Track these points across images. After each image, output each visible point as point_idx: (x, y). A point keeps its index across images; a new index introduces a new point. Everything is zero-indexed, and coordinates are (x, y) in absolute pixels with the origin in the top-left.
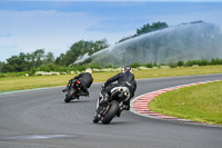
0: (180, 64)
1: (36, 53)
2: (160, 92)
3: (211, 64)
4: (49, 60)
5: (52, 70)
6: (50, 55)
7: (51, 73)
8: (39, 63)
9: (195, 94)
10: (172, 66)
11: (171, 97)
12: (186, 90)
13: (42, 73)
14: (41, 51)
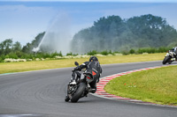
0: (132, 52)
1: (5, 42)
2: (115, 76)
3: (159, 52)
4: (17, 49)
5: (20, 57)
6: (18, 44)
7: (18, 60)
8: (8, 51)
9: (145, 78)
10: (125, 54)
11: (124, 81)
12: (138, 74)
13: (11, 60)
14: (10, 41)
